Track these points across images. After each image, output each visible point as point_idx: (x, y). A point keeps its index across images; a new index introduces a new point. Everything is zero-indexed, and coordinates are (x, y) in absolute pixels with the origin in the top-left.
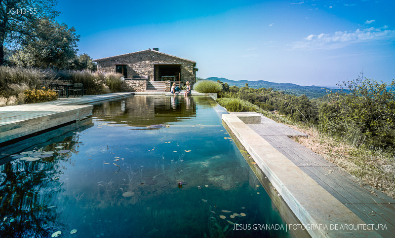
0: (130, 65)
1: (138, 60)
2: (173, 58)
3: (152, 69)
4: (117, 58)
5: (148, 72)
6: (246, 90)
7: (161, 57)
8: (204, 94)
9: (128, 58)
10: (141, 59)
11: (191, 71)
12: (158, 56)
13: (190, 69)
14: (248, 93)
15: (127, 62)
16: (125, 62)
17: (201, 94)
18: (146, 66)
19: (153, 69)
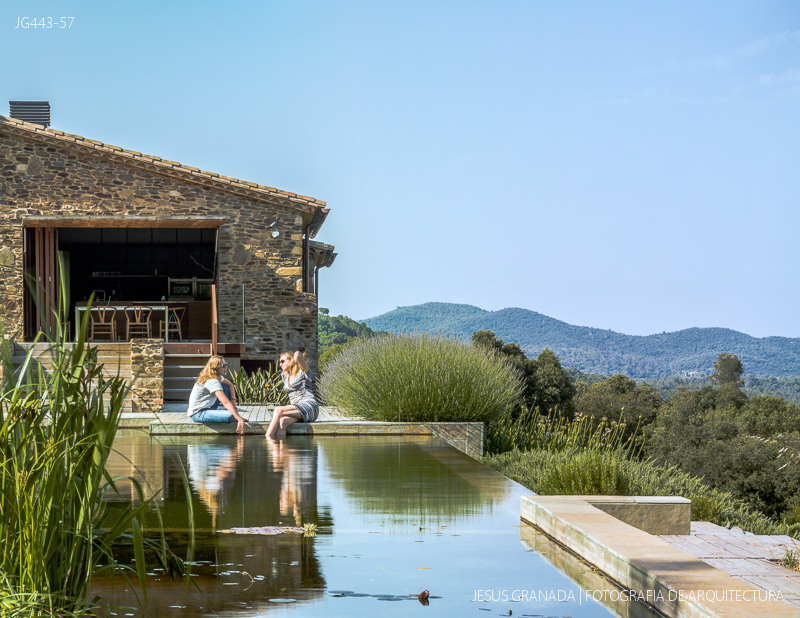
2: (158, 176)
3: (7, 256)
6: (717, 417)
8: (397, 427)
11: (288, 271)
13: (286, 255)
14: (729, 433)
17: (380, 425)
19: (19, 252)
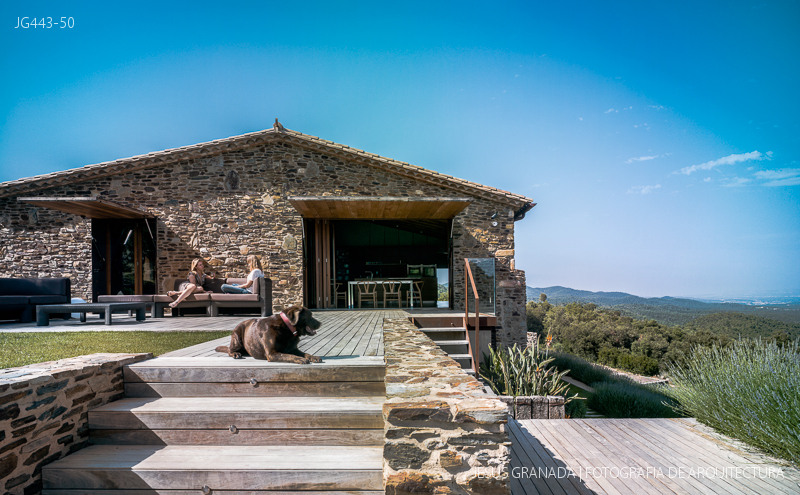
0: (170, 221)
1: (217, 191)
2: (408, 178)
3: (290, 241)
4: (98, 178)
5: (274, 257)
7: (343, 174)
9: (161, 178)
10: (234, 183)
11: (504, 253)
12: (330, 165)
13: (502, 240)
15: (154, 203)
16: (143, 200)
18: (261, 221)
19: (299, 238)
